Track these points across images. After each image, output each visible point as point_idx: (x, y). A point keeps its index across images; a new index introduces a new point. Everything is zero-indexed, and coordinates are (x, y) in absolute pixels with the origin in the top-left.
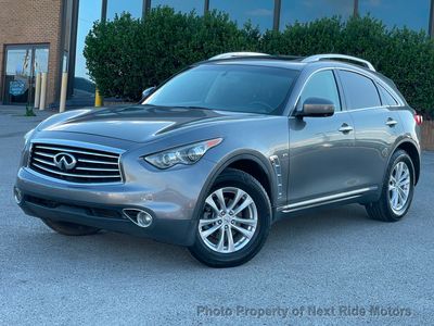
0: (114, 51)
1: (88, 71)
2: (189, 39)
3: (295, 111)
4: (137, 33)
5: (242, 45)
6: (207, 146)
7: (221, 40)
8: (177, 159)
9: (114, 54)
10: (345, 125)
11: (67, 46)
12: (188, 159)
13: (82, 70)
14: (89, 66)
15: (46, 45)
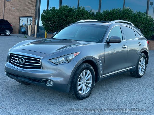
0: (50, 19)
1: (42, 25)
2: (73, 15)
3: (107, 41)
4: (57, 13)
5: (89, 17)
6: (74, 55)
7: (83, 15)
8: (63, 61)
9: (50, 20)
10: (124, 46)
11: (37, 17)
12: (67, 60)
13: (41, 24)
14: (43, 23)
15: (31, 17)
